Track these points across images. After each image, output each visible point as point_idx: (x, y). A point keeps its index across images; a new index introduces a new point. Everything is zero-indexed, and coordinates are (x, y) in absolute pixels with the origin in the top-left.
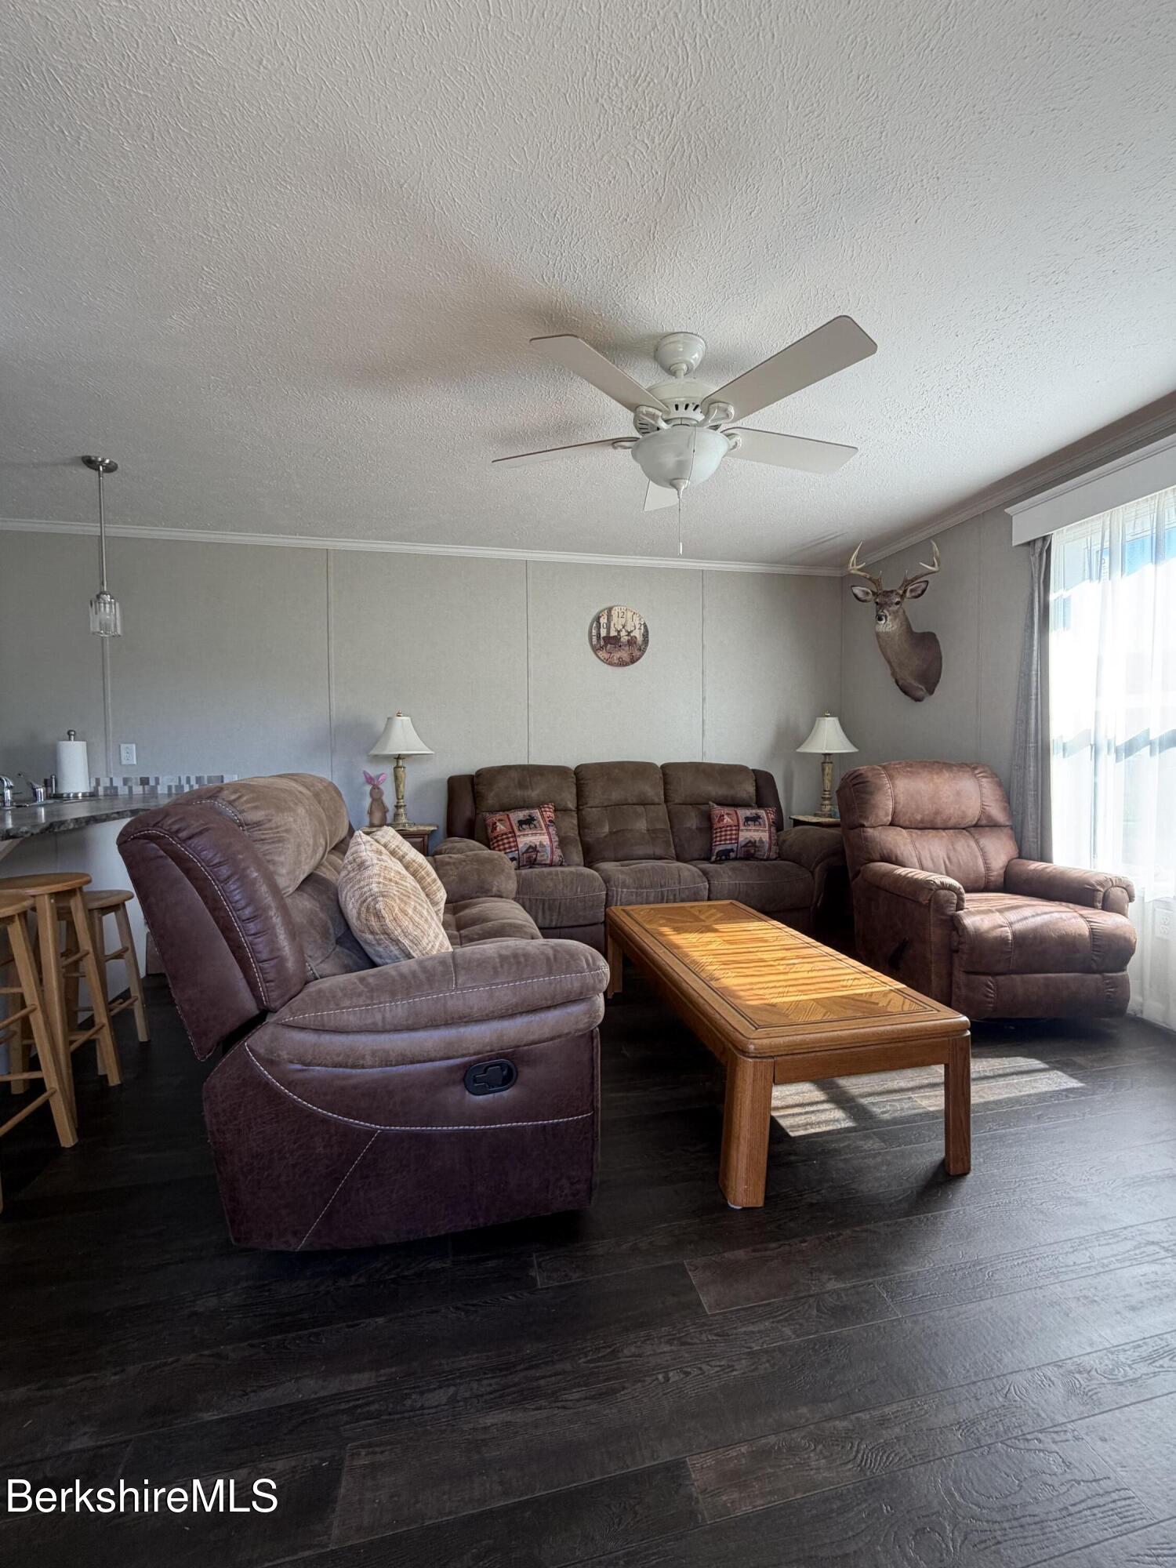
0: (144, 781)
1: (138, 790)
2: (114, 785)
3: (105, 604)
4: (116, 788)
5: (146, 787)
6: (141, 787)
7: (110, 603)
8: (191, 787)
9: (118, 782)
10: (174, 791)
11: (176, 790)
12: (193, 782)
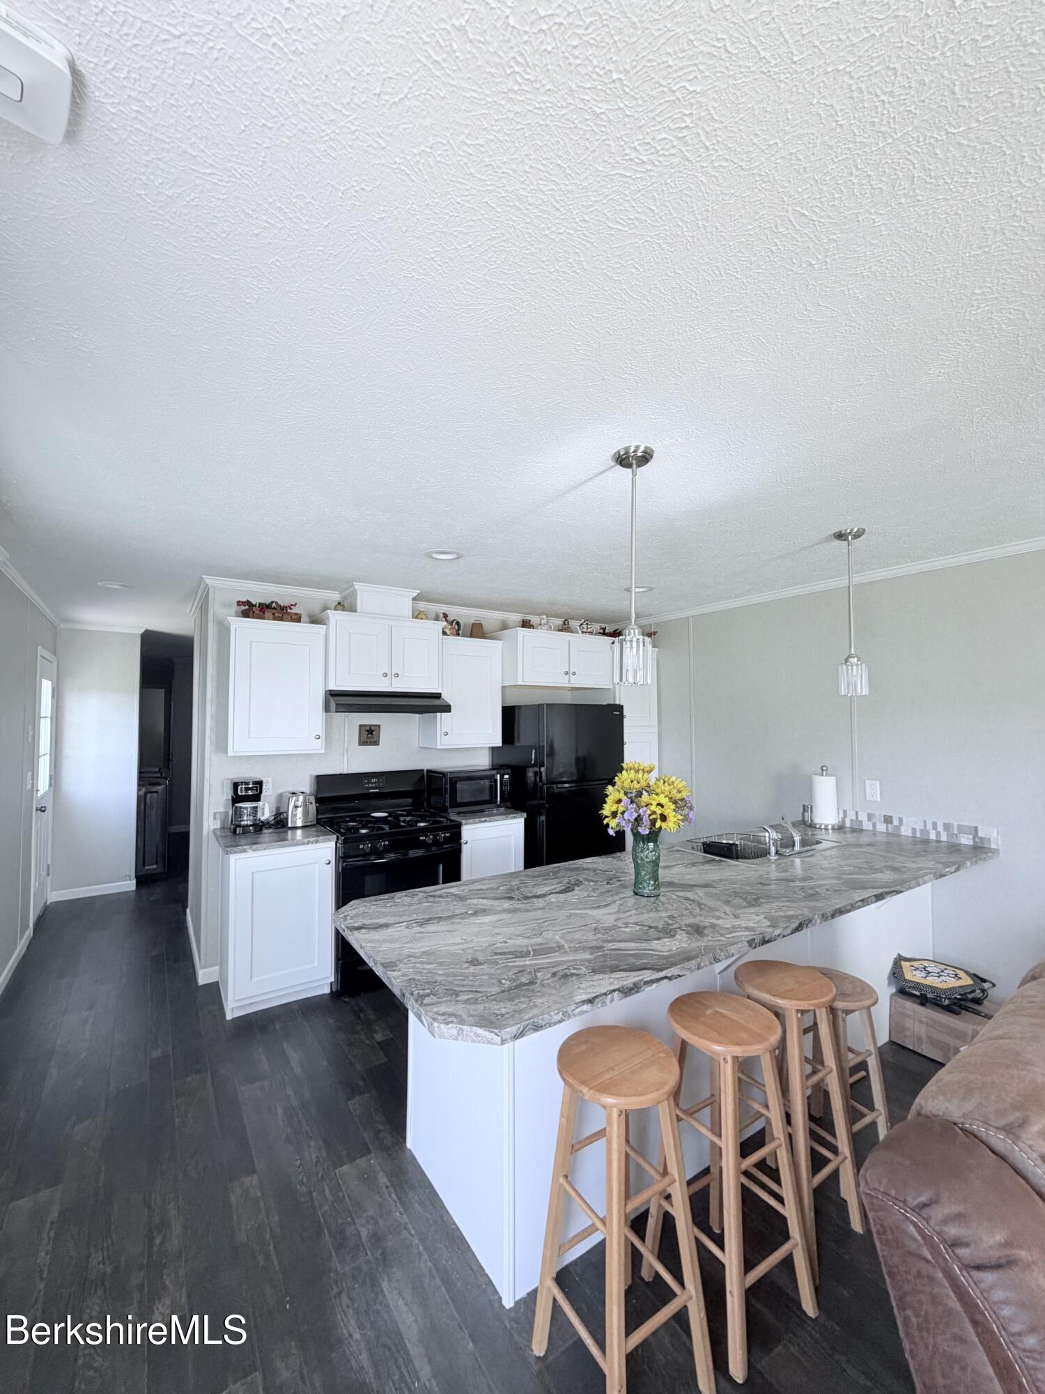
0: (888, 820)
1: (882, 827)
2: (860, 819)
3: (852, 666)
4: (861, 822)
5: (890, 825)
6: (885, 825)
7: (857, 665)
8: (938, 834)
9: (863, 817)
10: (918, 835)
11: (921, 834)
12: (940, 828)
